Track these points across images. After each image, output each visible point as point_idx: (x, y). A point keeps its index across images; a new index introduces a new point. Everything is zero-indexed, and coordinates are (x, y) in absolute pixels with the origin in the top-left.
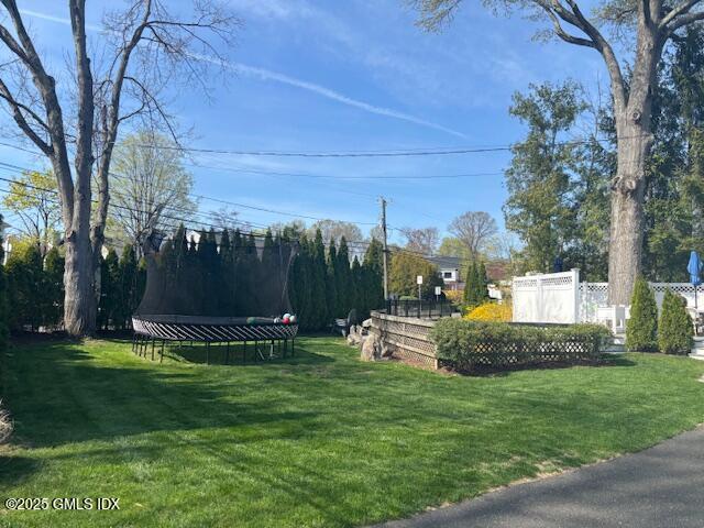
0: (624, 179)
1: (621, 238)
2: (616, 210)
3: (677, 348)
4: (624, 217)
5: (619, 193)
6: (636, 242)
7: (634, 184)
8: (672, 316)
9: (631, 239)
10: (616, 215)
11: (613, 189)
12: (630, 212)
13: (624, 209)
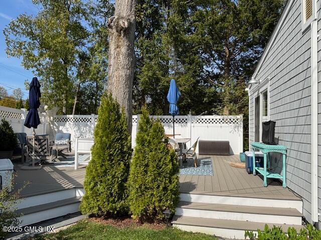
0: (118, 19)
1: (116, 73)
2: (112, 47)
3: (155, 213)
4: (118, 54)
5: (114, 30)
6: (128, 78)
7: (126, 24)
8: (149, 156)
9: (124, 74)
10: (112, 52)
11: (110, 26)
12: (124, 50)
13: (118, 47)
